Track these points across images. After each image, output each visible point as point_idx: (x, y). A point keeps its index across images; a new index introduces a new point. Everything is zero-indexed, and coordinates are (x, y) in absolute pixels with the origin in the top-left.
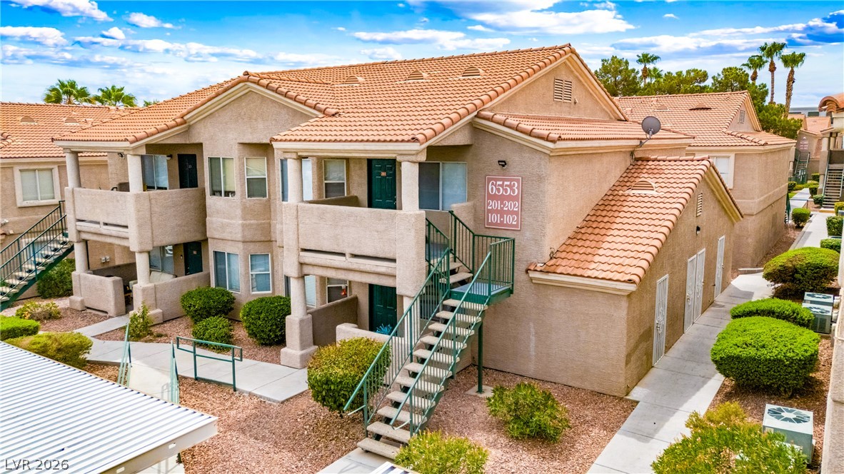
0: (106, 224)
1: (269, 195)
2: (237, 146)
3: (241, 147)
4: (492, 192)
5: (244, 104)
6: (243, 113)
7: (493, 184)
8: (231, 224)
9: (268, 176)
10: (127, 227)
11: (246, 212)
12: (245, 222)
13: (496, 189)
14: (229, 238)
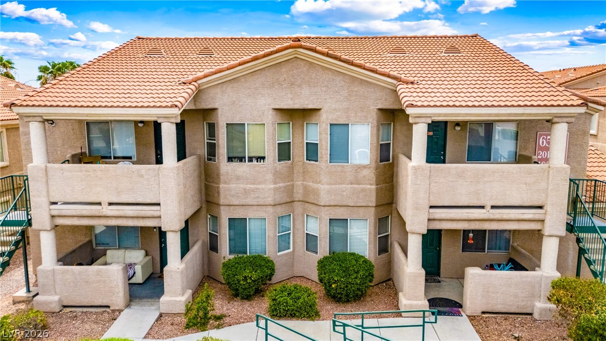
0: (110, 204)
1: (293, 159)
2: (271, 112)
3: (274, 112)
4: (543, 144)
5: (284, 70)
6: (282, 79)
7: (543, 138)
8: (257, 189)
9: (293, 140)
10: (159, 204)
11: (278, 176)
12: (275, 186)
13: (546, 142)
14: (255, 203)
